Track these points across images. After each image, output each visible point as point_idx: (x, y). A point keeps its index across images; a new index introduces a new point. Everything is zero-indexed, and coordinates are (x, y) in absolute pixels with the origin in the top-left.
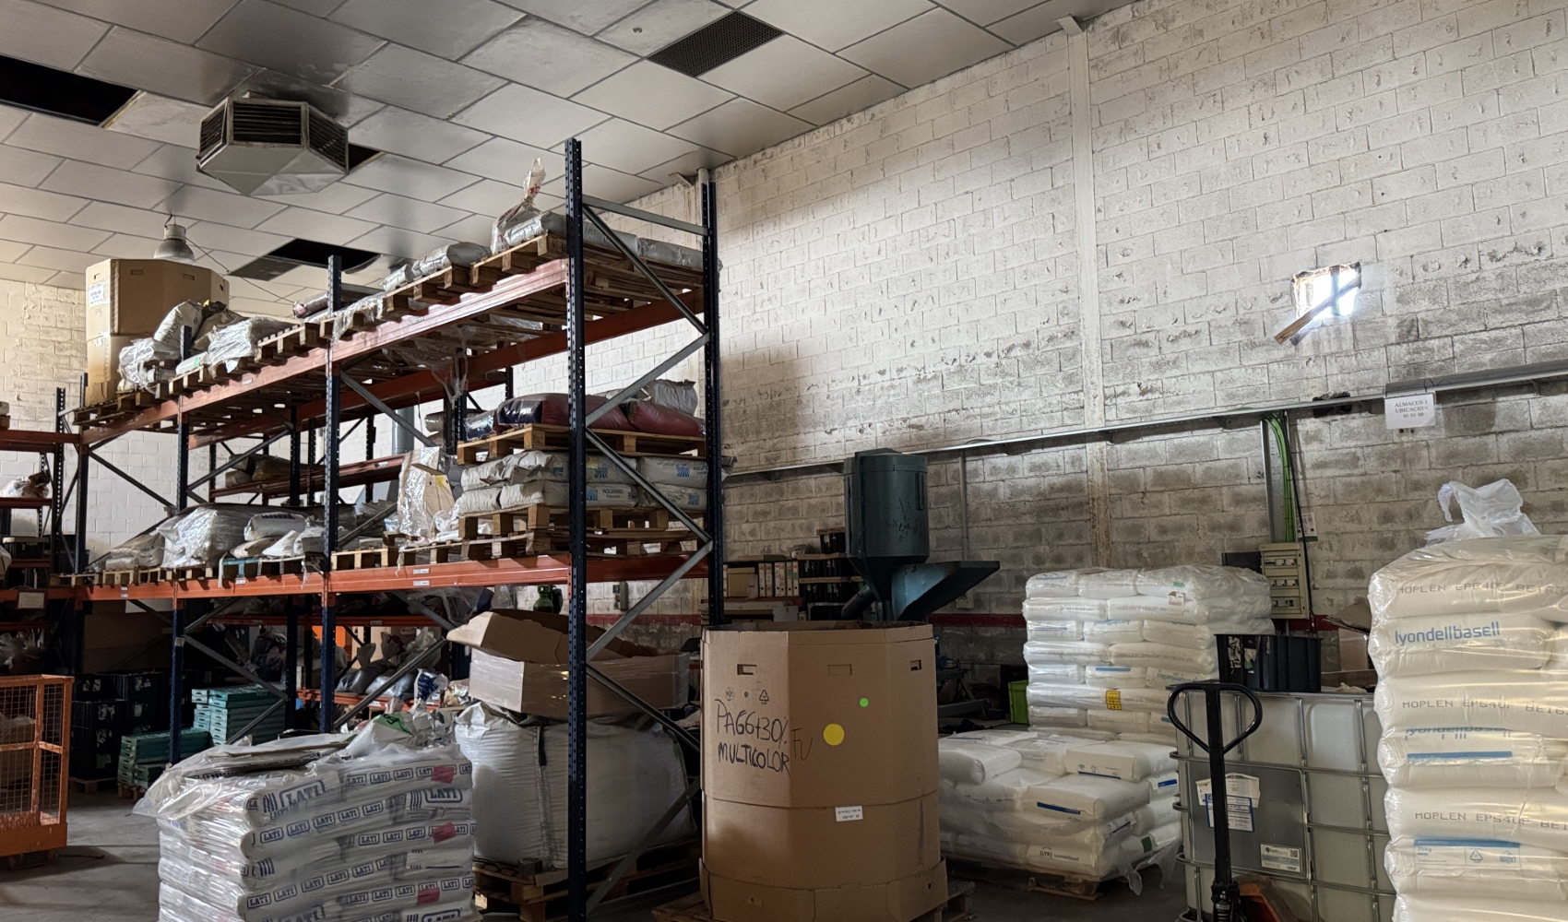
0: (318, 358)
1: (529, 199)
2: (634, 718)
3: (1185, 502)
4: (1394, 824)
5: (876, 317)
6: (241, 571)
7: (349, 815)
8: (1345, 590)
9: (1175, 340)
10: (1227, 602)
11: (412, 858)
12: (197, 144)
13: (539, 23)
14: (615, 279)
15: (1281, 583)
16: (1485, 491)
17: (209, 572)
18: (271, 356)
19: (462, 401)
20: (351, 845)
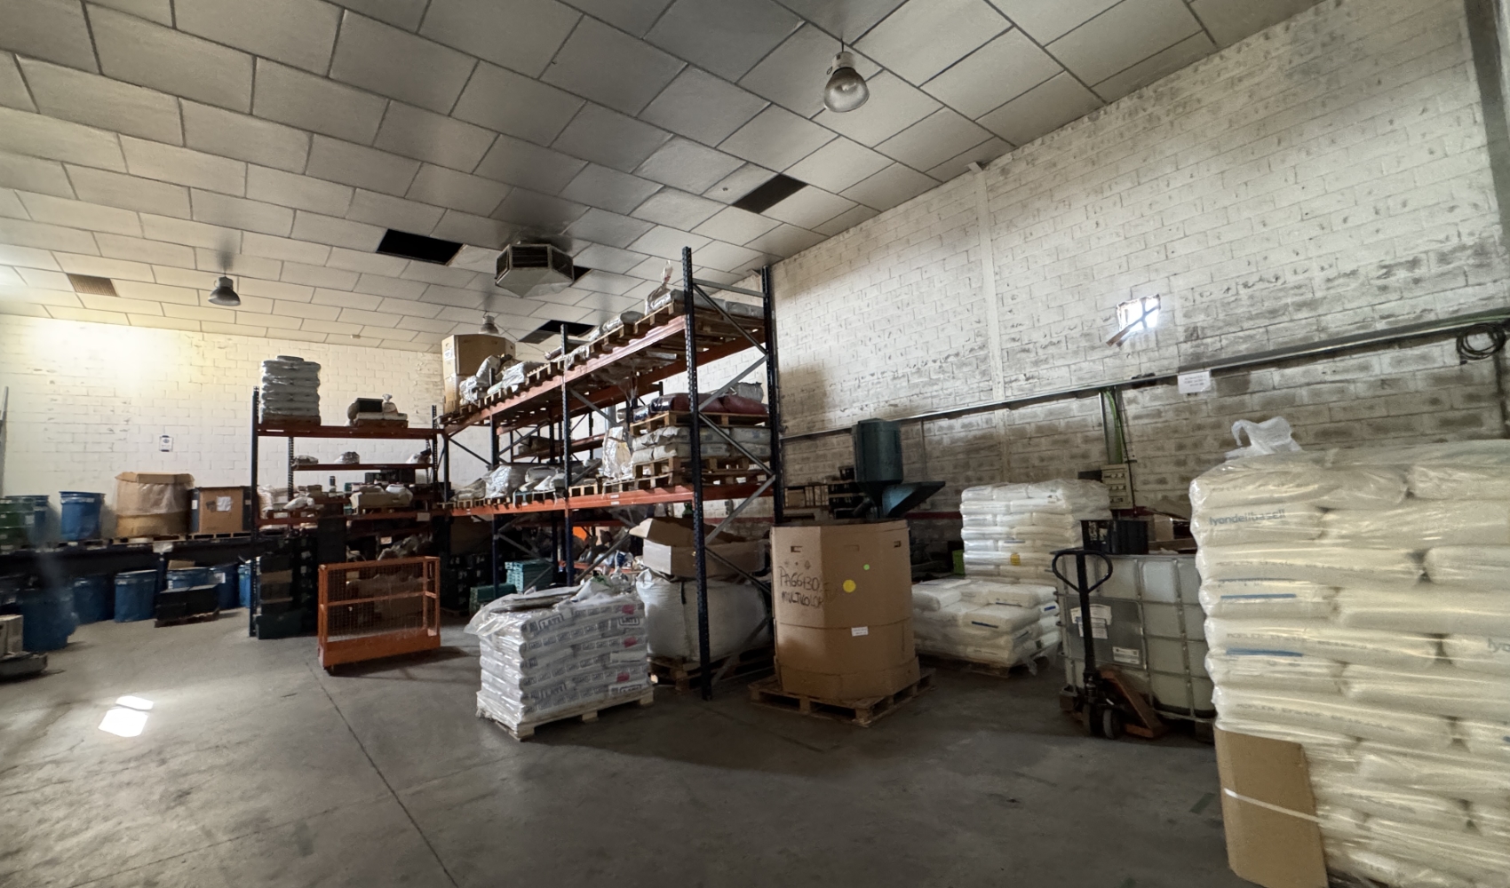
0: (558, 381)
1: (664, 284)
2: (734, 577)
3: (1055, 442)
4: (1211, 641)
5: (868, 342)
6: (524, 498)
7: (577, 633)
8: (1155, 491)
9: (1045, 347)
10: (1083, 501)
11: (613, 656)
12: (495, 271)
13: (670, 190)
14: (714, 326)
15: (1114, 488)
16: (1264, 425)
17: (508, 500)
18: (534, 382)
19: (635, 402)
20: (579, 649)
